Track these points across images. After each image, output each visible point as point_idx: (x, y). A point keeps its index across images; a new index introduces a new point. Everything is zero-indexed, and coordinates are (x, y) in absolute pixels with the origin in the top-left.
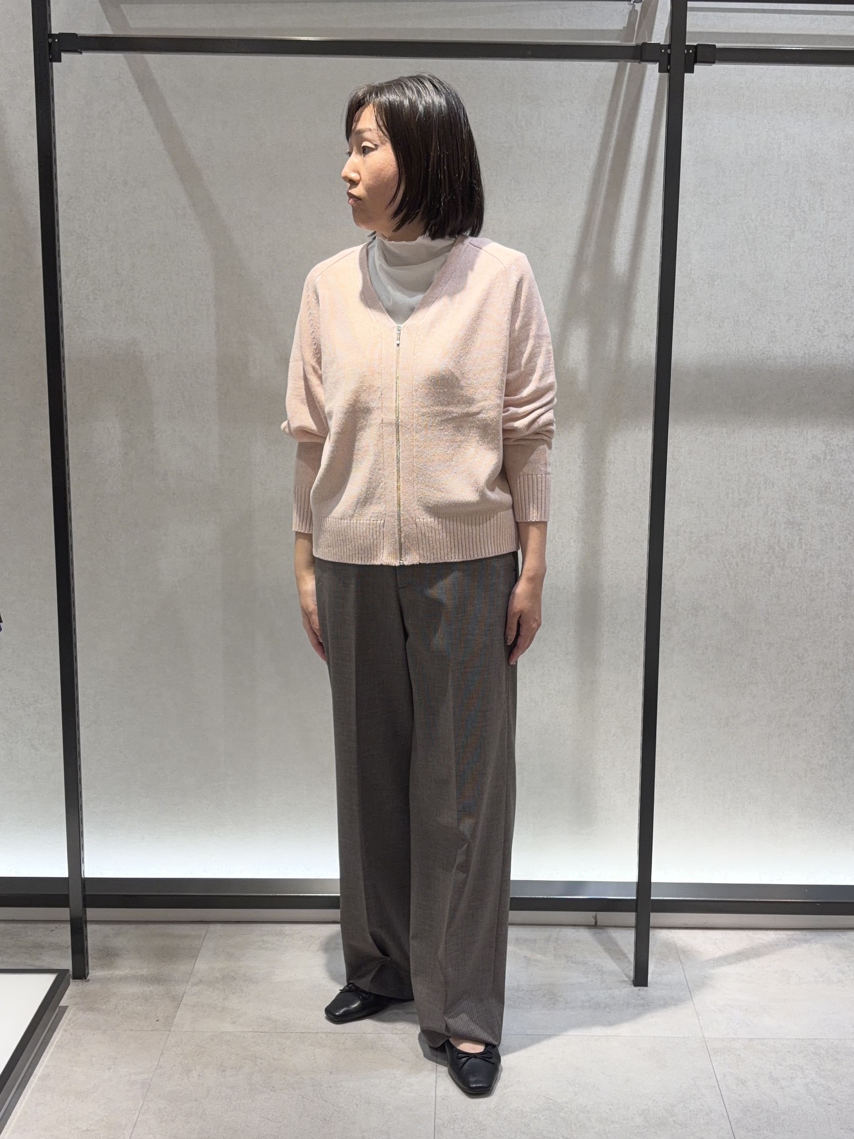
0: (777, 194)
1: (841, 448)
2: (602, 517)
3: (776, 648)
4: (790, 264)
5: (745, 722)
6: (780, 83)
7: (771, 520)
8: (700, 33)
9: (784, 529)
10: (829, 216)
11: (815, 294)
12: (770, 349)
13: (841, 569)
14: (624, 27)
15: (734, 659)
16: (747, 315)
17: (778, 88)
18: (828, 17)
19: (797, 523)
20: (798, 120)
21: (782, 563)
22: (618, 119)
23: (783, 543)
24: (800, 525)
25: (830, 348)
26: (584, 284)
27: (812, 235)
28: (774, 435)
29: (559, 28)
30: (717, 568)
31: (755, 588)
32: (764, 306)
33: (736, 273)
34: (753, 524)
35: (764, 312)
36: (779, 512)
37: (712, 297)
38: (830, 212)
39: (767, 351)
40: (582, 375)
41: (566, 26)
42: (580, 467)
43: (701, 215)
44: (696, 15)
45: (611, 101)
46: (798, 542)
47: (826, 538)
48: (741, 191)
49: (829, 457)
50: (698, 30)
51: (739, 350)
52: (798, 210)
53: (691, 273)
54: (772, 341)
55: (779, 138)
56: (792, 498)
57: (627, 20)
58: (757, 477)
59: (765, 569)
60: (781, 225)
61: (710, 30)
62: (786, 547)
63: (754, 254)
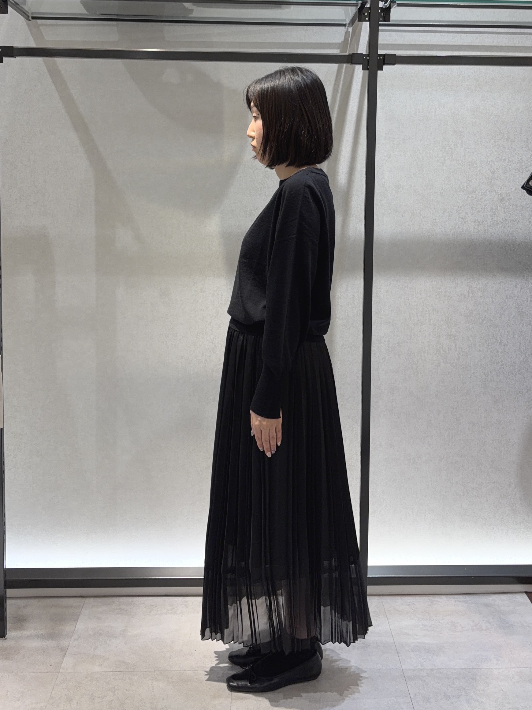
0: (434, 138)
1: (478, 289)
3: (443, 413)
4: (443, 179)
5: (425, 461)
6: (435, 73)
7: (438, 333)
8: (387, 44)
9: (446, 339)
10: (466, 151)
11: (459, 197)
12: (434, 230)
13: (481, 364)
14: (342, 41)
15: (417, 421)
16: (419, 209)
18: (463, 35)
19: (453, 335)
20: (447, 95)
21: (445, 360)
22: (339, 95)
23: (446, 348)
24: (455, 336)
25: (469, 228)
27: (457, 162)
28: (437, 281)
29: (303, 41)
30: (405, 363)
32: (429, 204)
33: (412, 184)
34: (426, 336)
35: (429, 208)
36: (442, 328)
37: (398, 199)
38: (467, 149)
39: (431, 231)
41: (308, 41)
43: (389, 150)
44: (384, 34)
45: (335, 84)
46: (454, 347)
47: (471, 345)
48: (413, 136)
49: (471, 295)
50: (386, 42)
51: (415, 230)
52: (447, 147)
53: (385, 185)
54: (434, 225)
55: (435, 105)
56: (450, 320)
57: (343, 37)
58: (428, 307)
59: (435, 364)
60: (437, 156)
61: (393, 43)
62: (447, 350)
63: (422, 173)
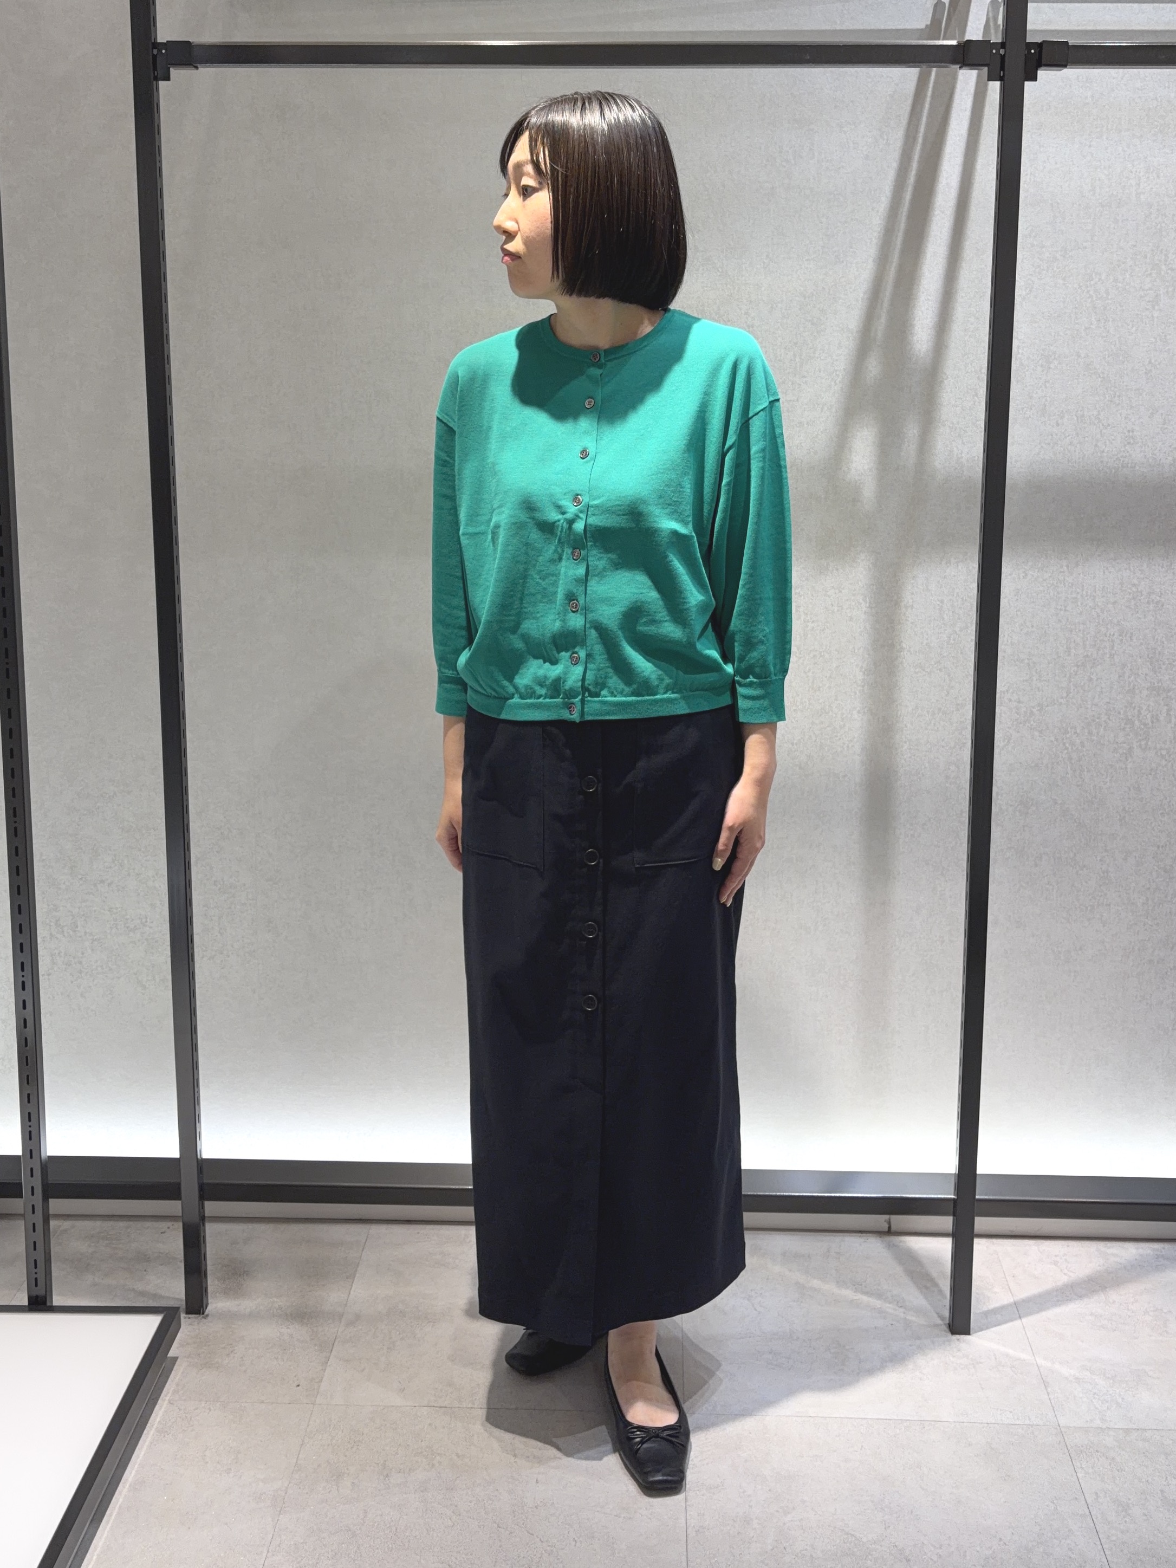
0: (1134, 246)
2: (897, 680)
3: (1135, 857)
4: (1154, 340)
5: (1092, 957)
6: (1139, 97)
7: (1130, 683)
8: (1031, 31)
9: (1147, 696)
12: (1127, 454)
14: (927, 26)
15: (1078, 873)
16: (1096, 409)
17: (1136, 103)
19: (1164, 688)
20: (1164, 146)
21: (1143, 743)
22: (918, 148)
23: (1146, 716)
24: (1169, 691)
26: (871, 369)
28: (1132, 569)
29: (838, 28)
30: (1054, 749)
31: (1107, 778)
32: (1119, 396)
33: (1081, 352)
34: (1104, 690)
35: (1119, 404)
36: (1140, 672)
37: (1048, 385)
39: (1122, 457)
40: (869, 491)
41: (848, 25)
42: (865, 613)
45: (909, 124)
46: (1165, 715)
48: (1086, 242)
51: (1085, 455)
52: (1163, 267)
53: (1019, 353)
54: (1129, 443)
55: (1138, 171)
56: (1157, 654)
57: (931, 15)
58: (1109, 627)
59: (1121, 751)
60: (1141, 287)
61: (1044, 28)
62: (1149, 721)
63: (1104, 326)
